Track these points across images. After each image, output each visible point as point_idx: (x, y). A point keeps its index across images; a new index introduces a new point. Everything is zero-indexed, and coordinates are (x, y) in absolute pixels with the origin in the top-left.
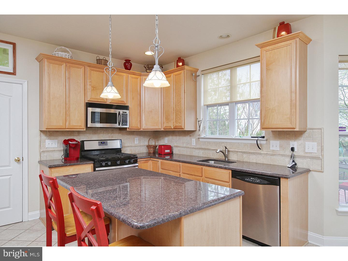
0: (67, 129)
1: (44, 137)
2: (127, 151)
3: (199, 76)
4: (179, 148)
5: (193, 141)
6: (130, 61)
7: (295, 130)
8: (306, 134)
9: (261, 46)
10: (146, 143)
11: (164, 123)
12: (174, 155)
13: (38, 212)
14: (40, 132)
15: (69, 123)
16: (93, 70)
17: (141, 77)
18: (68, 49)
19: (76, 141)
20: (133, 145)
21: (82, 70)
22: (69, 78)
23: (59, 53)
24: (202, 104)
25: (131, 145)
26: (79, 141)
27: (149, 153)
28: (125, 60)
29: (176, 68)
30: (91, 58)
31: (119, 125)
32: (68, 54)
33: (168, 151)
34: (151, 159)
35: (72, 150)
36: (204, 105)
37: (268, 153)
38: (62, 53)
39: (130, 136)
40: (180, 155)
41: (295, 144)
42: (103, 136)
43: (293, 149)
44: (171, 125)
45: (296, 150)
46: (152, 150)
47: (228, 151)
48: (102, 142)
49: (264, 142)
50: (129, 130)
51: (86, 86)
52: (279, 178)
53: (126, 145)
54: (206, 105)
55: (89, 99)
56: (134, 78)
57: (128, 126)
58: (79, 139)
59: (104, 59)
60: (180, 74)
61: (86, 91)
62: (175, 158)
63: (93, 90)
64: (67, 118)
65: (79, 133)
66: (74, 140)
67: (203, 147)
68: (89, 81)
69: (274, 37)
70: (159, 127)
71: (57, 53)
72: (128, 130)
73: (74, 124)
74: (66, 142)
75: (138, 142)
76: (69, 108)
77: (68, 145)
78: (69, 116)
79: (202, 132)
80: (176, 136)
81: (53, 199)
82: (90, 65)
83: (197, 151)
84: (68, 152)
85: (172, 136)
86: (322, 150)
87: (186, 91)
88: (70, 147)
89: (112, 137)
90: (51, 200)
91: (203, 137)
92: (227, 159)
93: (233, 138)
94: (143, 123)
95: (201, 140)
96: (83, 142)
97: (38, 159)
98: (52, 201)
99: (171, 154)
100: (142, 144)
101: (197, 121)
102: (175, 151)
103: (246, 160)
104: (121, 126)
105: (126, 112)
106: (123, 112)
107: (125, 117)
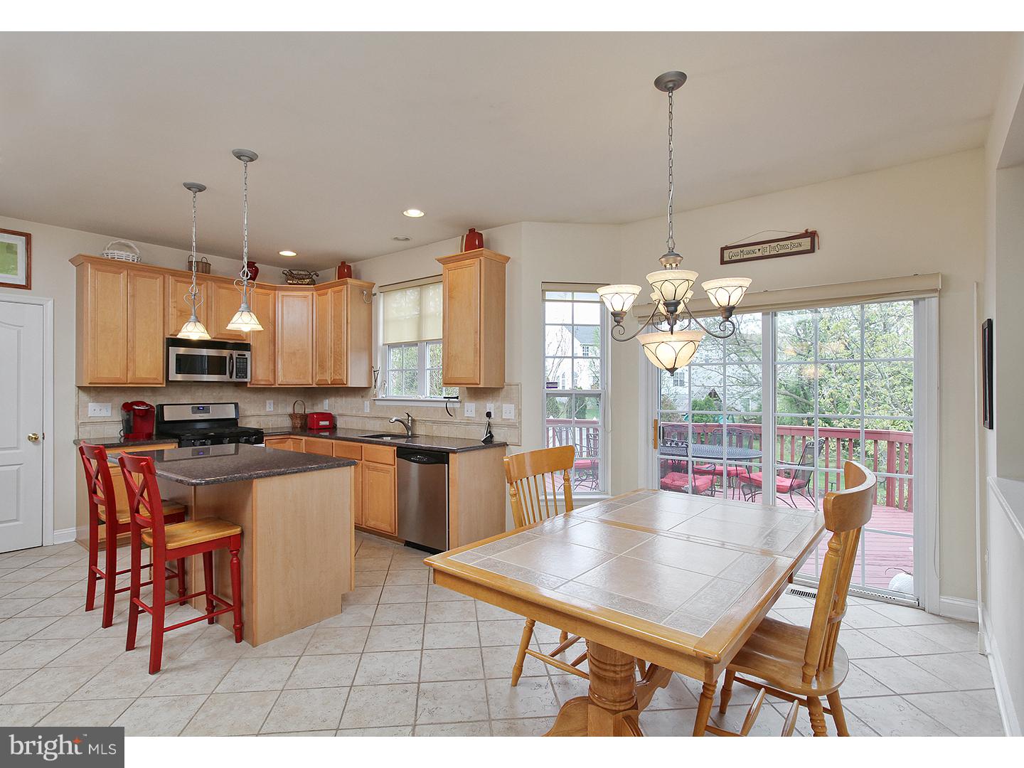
0: (129, 383)
1: (83, 396)
2: (251, 422)
3: (375, 294)
4: (345, 418)
5: (366, 405)
6: (255, 263)
7: (480, 386)
8: (503, 393)
9: (444, 261)
10: (290, 410)
11: (316, 375)
12: (338, 431)
13: (73, 530)
14: (77, 389)
15: (134, 374)
16: (181, 282)
17: (277, 292)
18: (131, 243)
19: (147, 405)
20: (263, 413)
21: (159, 281)
22: (133, 296)
23: (115, 251)
24: (381, 342)
25: (258, 413)
26: (154, 405)
27: (294, 427)
29: (337, 280)
31: (231, 377)
32: (131, 255)
33: (327, 423)
34: (292, 437)
35: (139, 419)
36: (384, 345)
37: (462, 421)
38: (121, 252)
39: (255, 396)
40: (347, 430)
41: (490, 406)
42: (203, 397)
43: (489, 415)
44: (328, 378)
45: (493, 416)
46: (298, 423)
47: (413, 421)
48: (198, 408)
49: (457, 405)
50: (252, 386)
51: (166, 309)
52: (448, 453)
53: (248, 413)
54: (386, 344)
55: (172, 332)
56: (262, 294)
57: (248, 380)
58: (153, 401)
59: (204, 260)
60: (341, 290)
61: (167, 318)
62: (340, 434)
63: (181, 315)
64: (130, 364)
65: (154, 390)
66: (143, 403)
67: (380, 415)
68: (173, 301)
69: (462, 251)
70: (308, 381)
71: (111, 251)
72: (249, 386)
73: (143, 376)
74: (127, 407)
75: (272, 408)
76: (133, 348)
77: (132, 412)
78: (134, 361)
79: (380, 389)
80: (341, 396)
81: (99, 477)
82: (174, 273)
83: (372, 422)
84: (132, 424)
85: (335, 396)
86: (520, 414)
87: (349, 321)
88: (135, 415)
89: (221, 399)
90: (97, 478)
91: (380, 398)
92: (410, 434)
93: (422, 399)
94: (280, 374)
95: (377, 403)
96: (161, 407)
97: (73, 436)
98: (98, 480)
99: (332, 428)
100: (280, 411)
101: (372, 371)
102: (340, 423)
103: (436, 433)
104: (234, 379)
105: (245, 355)
106: (239, 355)
107: (243, 362)
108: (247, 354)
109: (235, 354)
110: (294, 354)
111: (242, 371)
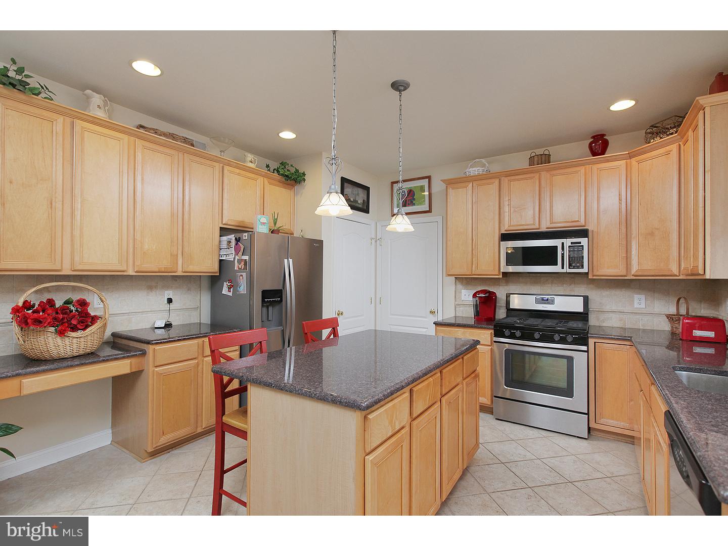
0: (474, 275)
1: (459, 286)
6: (603, 135)
10: (672, 310)
11: (682, 261)
14: (455, 278)
15: (477, 267)
16: (514, 180)
17: (629, 160)
18: (483, 160)
20: (628, 309)
21: (495, 185)
22: (476, 202)
28: (593, 137)
30: (520, 161)
31: (563, 268)
33: (710, 334)
42: (551, 288)
53: (604, 309)
55: (506, 227)
56: (610, 168)
57: (585, 270)
59: (546, 152)
60: (698, 122)
61: (502, 216)
64: (474, 259)
70: (671, 270)
72: (591, 277)
73: (484, 269)
75: (643, 304)
76: (476, 245)
77: (477, 298)
78: (476, 256)
82: (507, 174)
84: (478, 309)
94: (634, 262)
100: (656, 310)
104: (567, 269)
105: (580, 243)
106: (572, 243)
107: (578, 251)
108: (584, 241)
109: (568, 242)
110: (652, 234)
111: (575, 261)
